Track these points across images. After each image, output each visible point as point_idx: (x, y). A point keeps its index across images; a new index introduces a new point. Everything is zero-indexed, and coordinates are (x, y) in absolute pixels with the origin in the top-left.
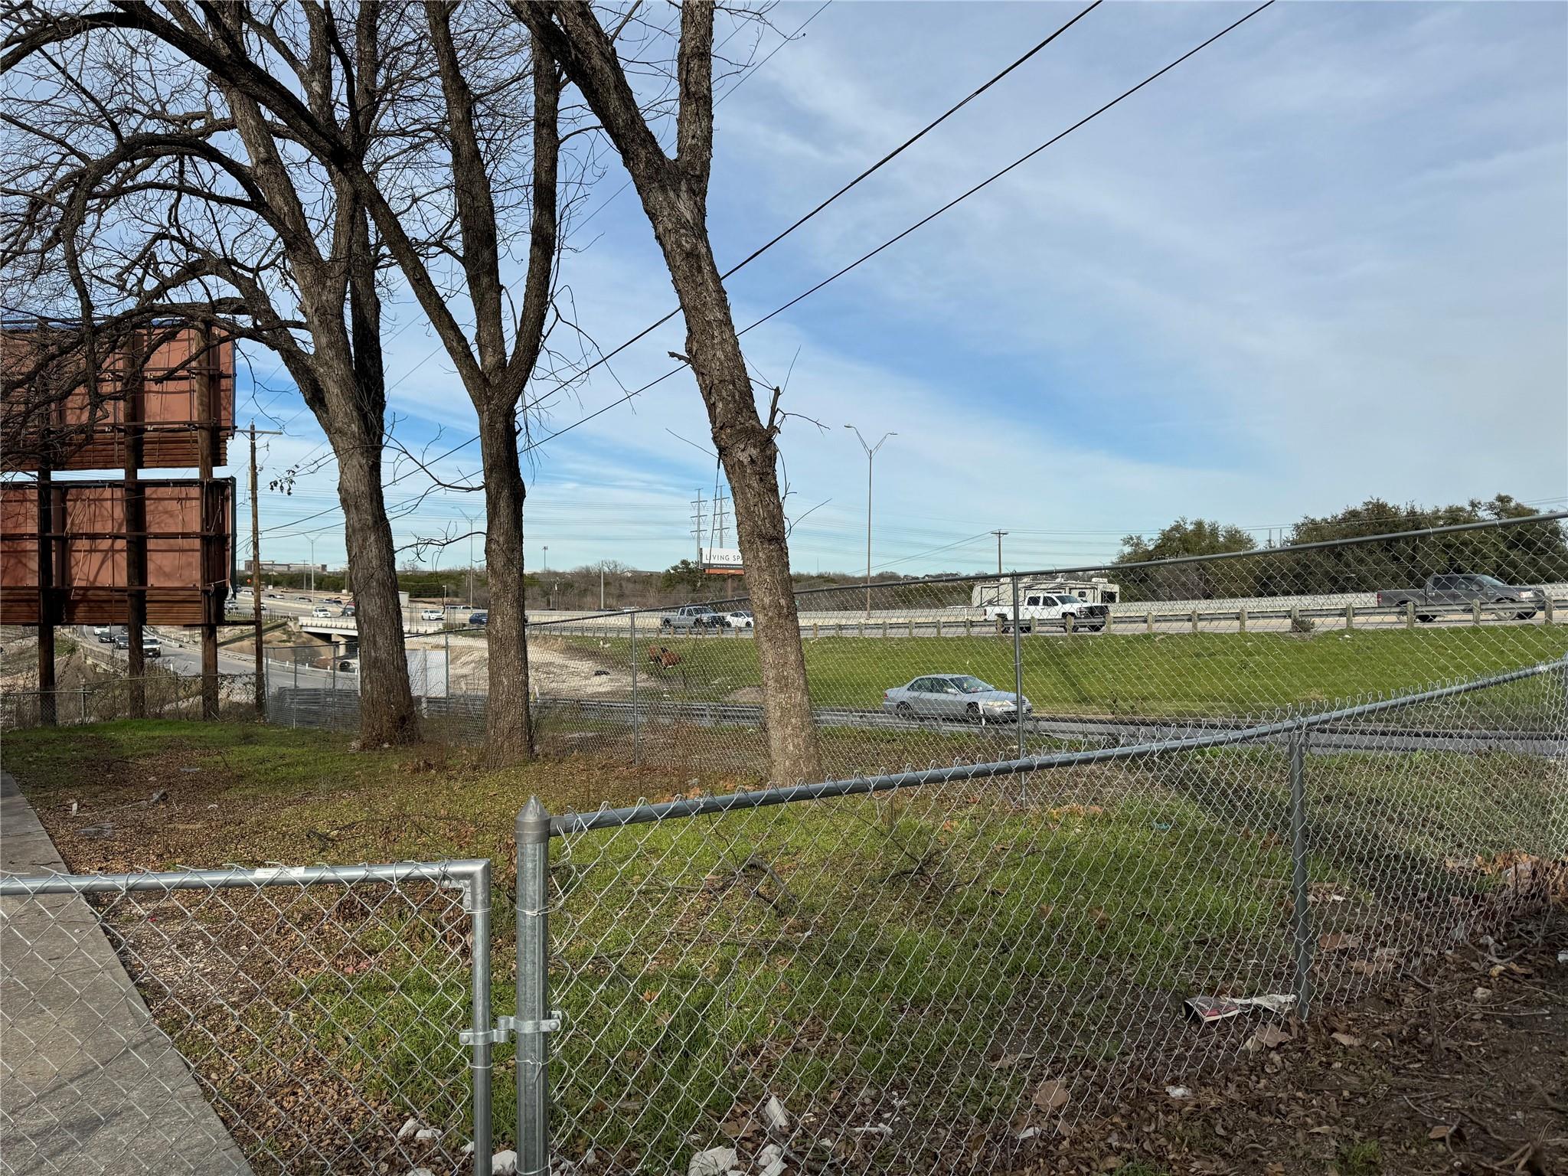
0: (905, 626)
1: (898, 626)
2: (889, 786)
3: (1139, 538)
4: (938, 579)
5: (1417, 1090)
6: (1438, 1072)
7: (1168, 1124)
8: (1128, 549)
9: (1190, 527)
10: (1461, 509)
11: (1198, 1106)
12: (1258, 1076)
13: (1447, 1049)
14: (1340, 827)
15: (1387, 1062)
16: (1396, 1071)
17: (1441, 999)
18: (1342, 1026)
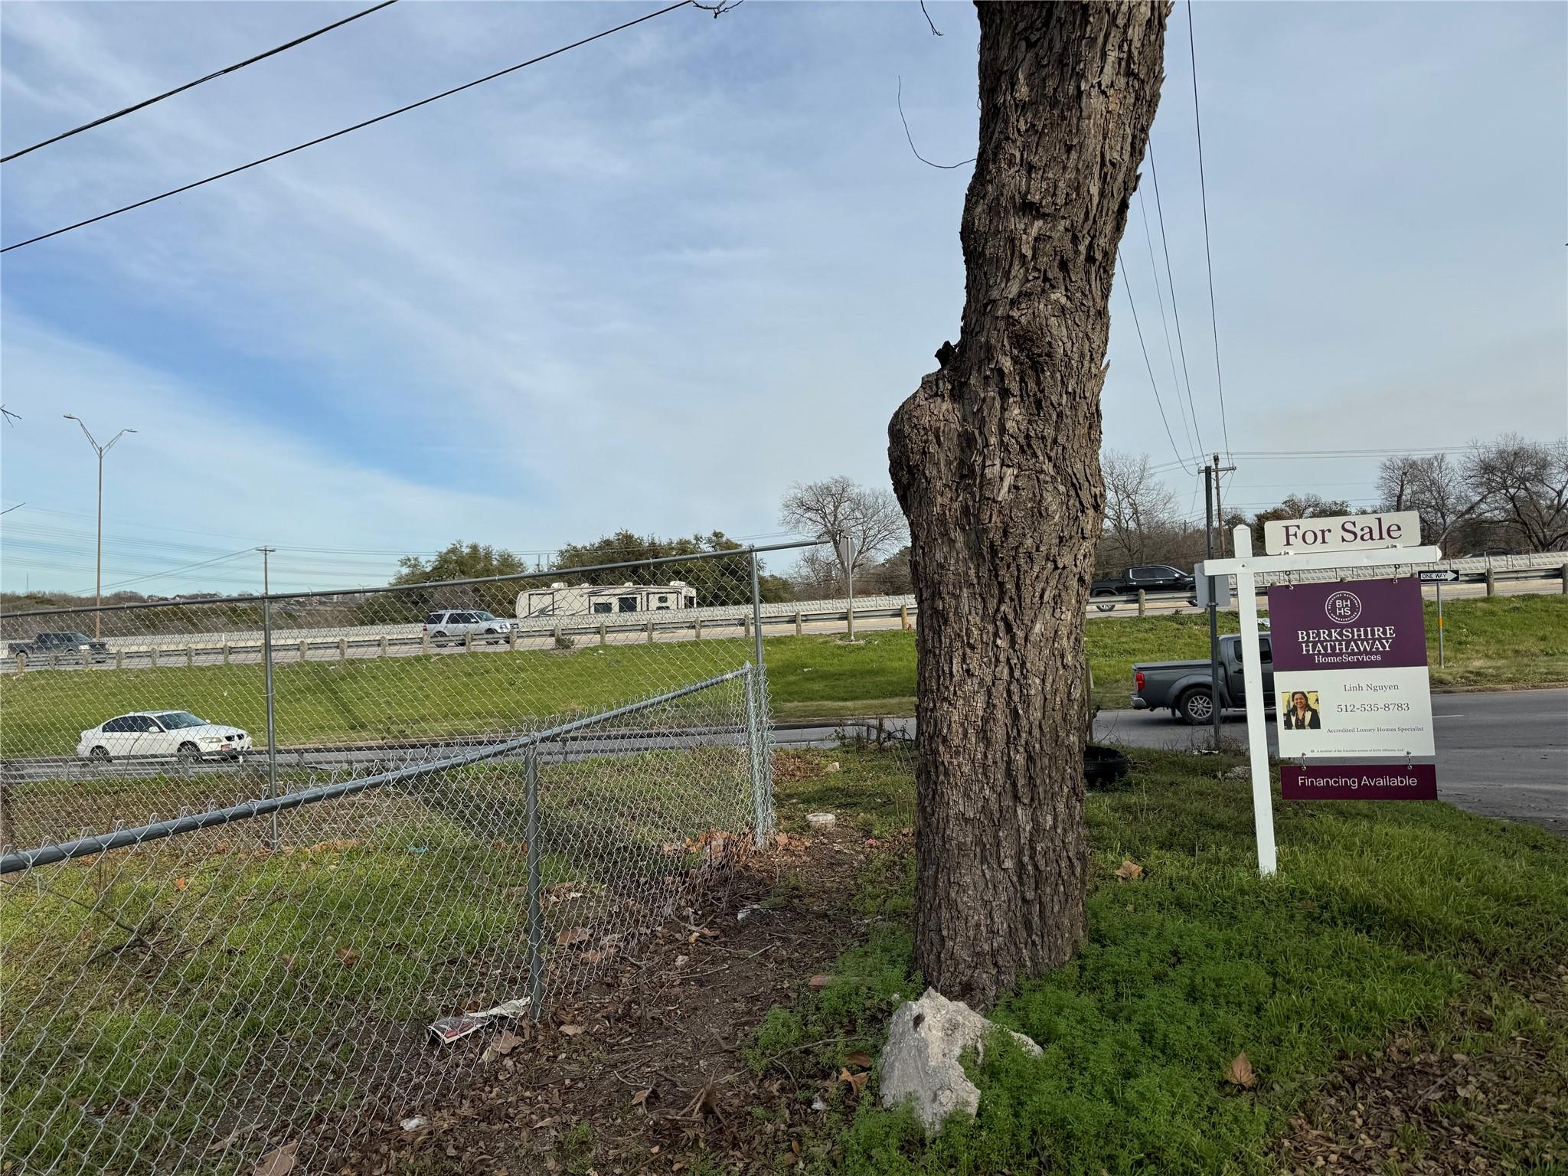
0: (149, 654)
1: (138, 655)
2: (58, 857)
3: (416, 559)
4: (193, 599)
5: (625, 1063)
6: (644, 1041)
7: (399, 1160)
8: (405, 571)
9: (466, 550)
10: (688, 542)
11: (431, 1133)
12: (490, 1086)
13: (652, 1018)
14: (580, 827)
15: (605, 1042)
16: (611, 1049)
17: (651, 972)
18: (569, 1018)
